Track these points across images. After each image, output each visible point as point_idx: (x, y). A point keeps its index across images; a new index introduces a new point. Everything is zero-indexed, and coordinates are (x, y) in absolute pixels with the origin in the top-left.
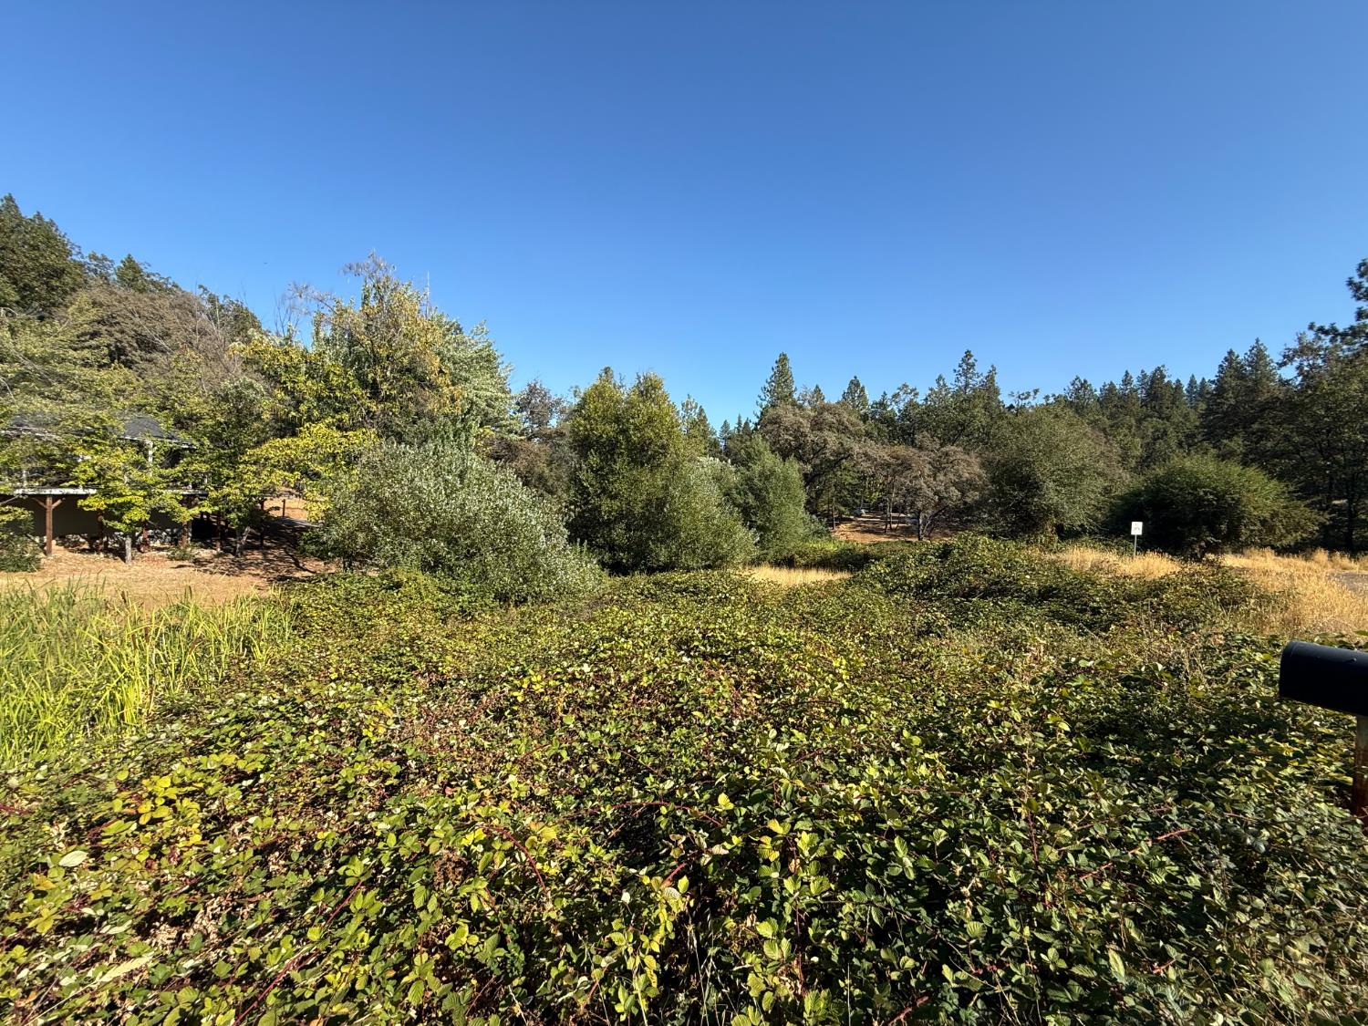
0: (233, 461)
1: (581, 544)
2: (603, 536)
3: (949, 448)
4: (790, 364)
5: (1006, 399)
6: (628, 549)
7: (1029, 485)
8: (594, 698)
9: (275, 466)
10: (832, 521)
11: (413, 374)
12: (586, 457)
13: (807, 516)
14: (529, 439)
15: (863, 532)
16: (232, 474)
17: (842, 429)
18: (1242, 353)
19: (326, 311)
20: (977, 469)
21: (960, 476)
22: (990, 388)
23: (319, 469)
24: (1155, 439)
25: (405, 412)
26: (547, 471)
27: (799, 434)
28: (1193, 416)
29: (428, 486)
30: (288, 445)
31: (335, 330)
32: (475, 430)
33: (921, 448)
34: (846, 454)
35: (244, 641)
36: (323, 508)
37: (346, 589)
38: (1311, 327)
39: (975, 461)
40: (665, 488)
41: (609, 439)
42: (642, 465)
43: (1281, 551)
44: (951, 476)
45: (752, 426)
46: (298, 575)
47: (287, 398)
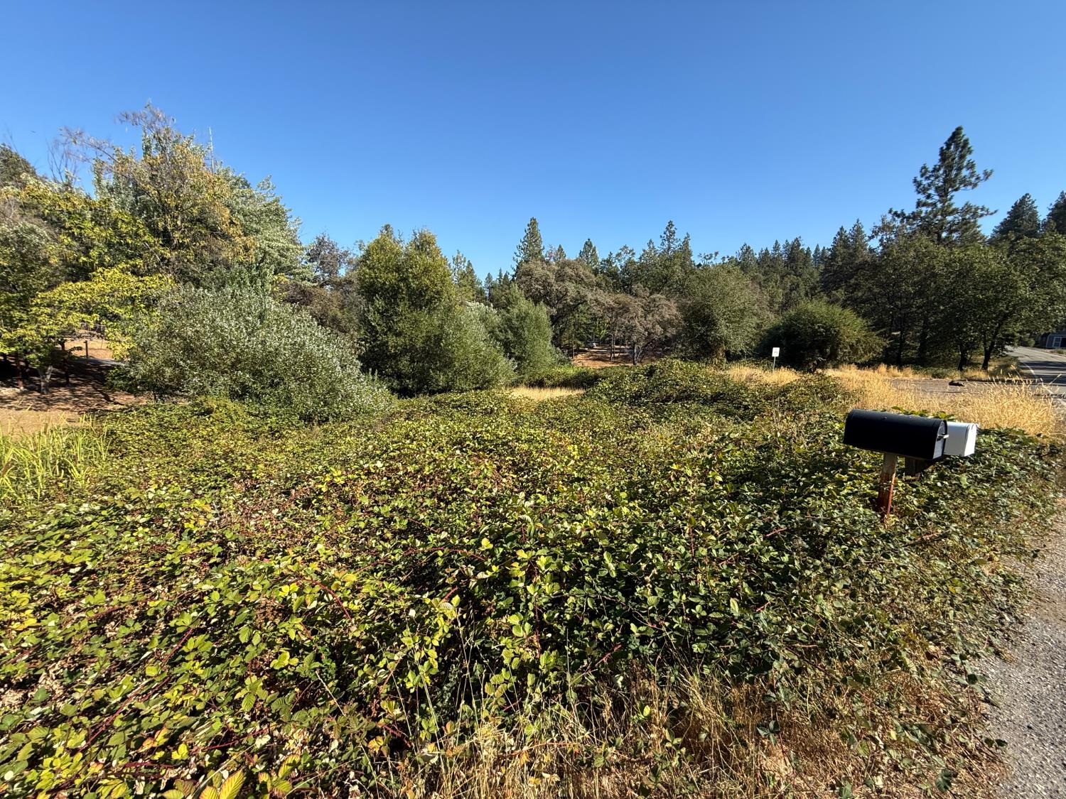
0: (24, 303)
1: (373, 374)
2: (391, 367)
3: (655, 296)
4: (539, 227)
5: (696, 260)
6: (413, 376)
7: (709, 322)
8: (386, 486)
9: (71, 309)
10: (572, 352)
11: (202, 222)
12: (373, 301)
13: (552, 348)
14: (322, 286)
15: (594, 360)
16: (25, 317)
17: (579, 280)
18: (848, 229)
19: (105, 158)
20: (675, 311)
21: (663, 317)
22: (685, 251)
23: (119, 311)
24: (791, 290)
25: (199, 258)
26: (339, 314)
27: (546, 284)
28: (816, 274)
29: (230, 325)
30: (81, 289)
31: (118, 178)
32: (270, 277)
33: (636, 296)
34: (581, 300)
35: (59, 465)
36: (127, 347)
37: (158, 416)
38: (890, 212)
39: (673, 304)
40: (441, 327)
41: (392, 286)
42: (421, 308)
43: (861, 366)
44: (657, 317)
45: (510, 277)
46: (110, 407)
47: (75, 243)
